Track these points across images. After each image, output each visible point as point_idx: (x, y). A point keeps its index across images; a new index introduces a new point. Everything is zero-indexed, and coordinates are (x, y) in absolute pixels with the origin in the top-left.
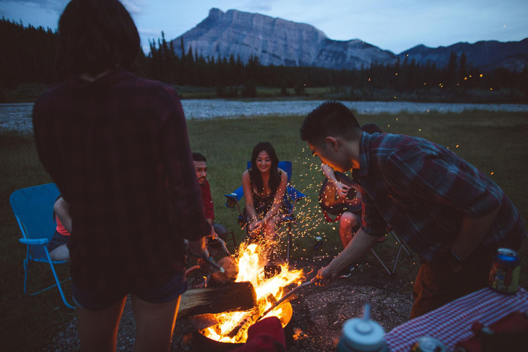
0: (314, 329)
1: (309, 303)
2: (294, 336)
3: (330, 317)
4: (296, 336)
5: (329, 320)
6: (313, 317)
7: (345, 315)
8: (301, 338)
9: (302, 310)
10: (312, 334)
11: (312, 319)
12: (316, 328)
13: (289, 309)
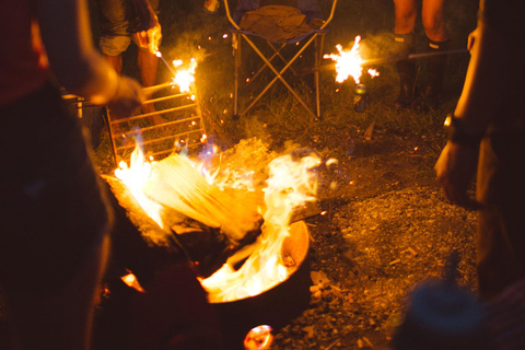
0: (351, 274)
1: (342, 221)
2: (312, 289)
3: (383, 251)
4: (316, 290)
5: (381, 258)
6: (350, 252)
7: (414, 248)
8: (326, 292)
9: (329, 236)
10: (347, 287)
11: (348, 254)
12: (356, 273)
13: (304, 234)
